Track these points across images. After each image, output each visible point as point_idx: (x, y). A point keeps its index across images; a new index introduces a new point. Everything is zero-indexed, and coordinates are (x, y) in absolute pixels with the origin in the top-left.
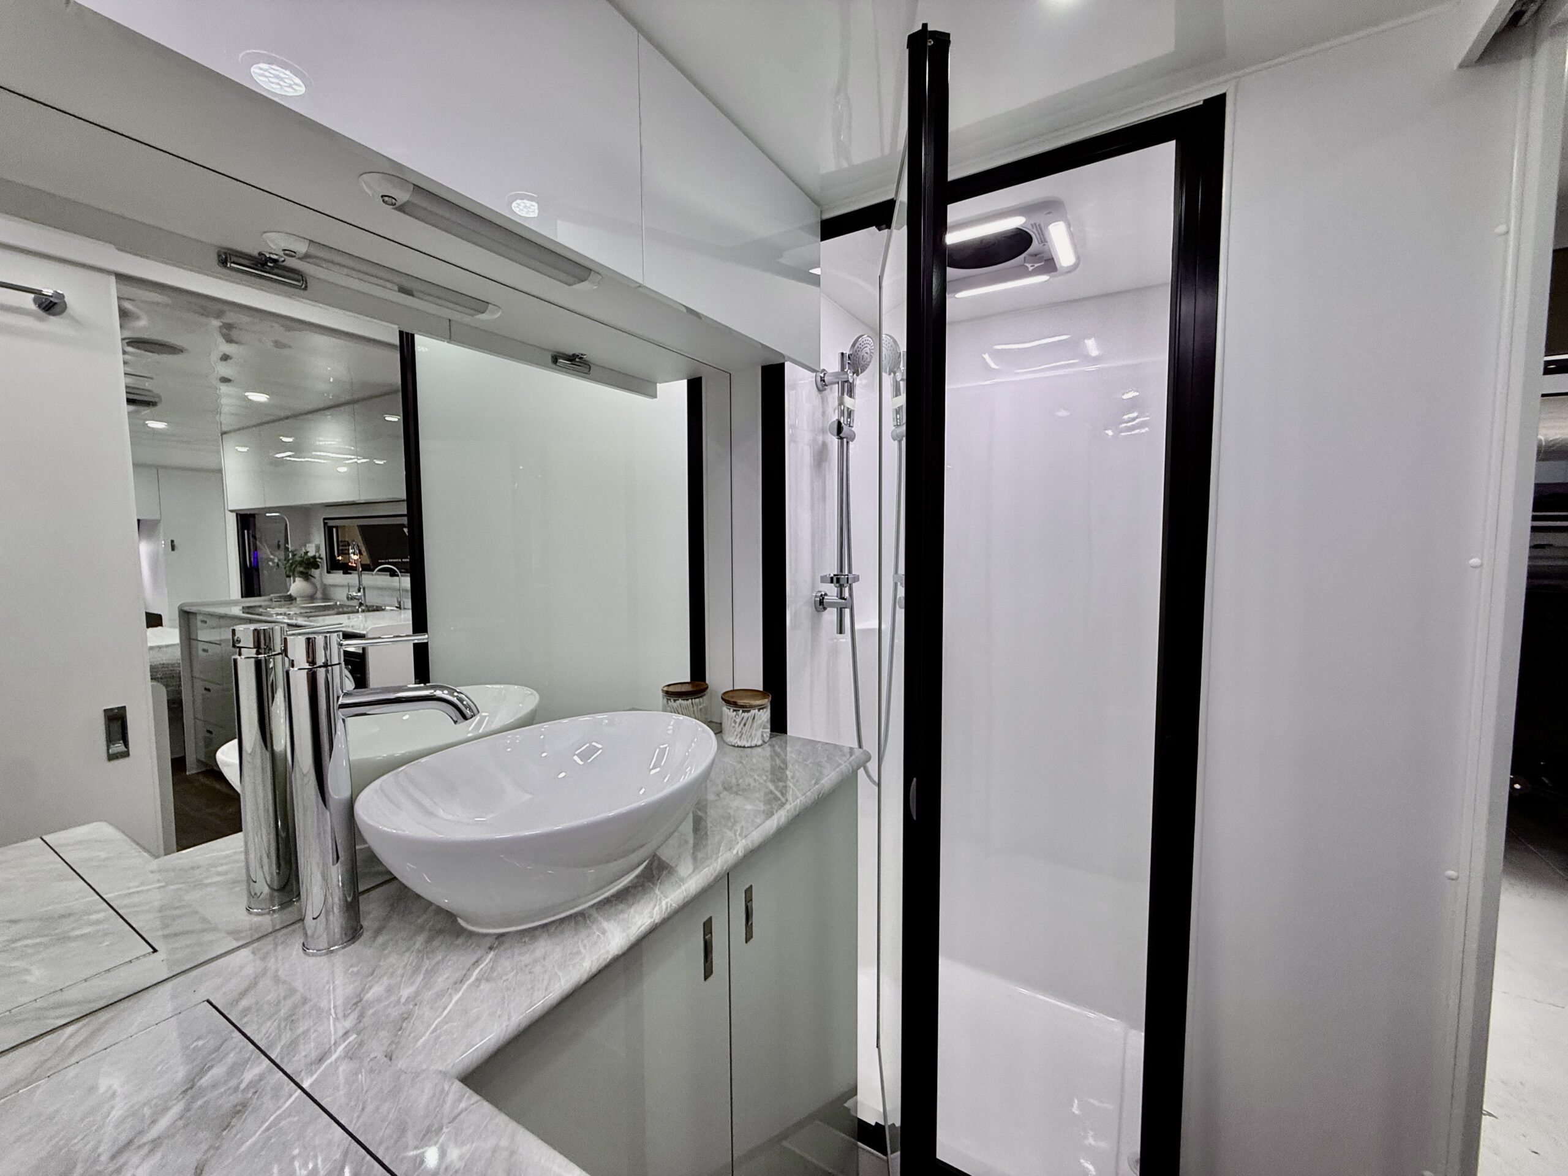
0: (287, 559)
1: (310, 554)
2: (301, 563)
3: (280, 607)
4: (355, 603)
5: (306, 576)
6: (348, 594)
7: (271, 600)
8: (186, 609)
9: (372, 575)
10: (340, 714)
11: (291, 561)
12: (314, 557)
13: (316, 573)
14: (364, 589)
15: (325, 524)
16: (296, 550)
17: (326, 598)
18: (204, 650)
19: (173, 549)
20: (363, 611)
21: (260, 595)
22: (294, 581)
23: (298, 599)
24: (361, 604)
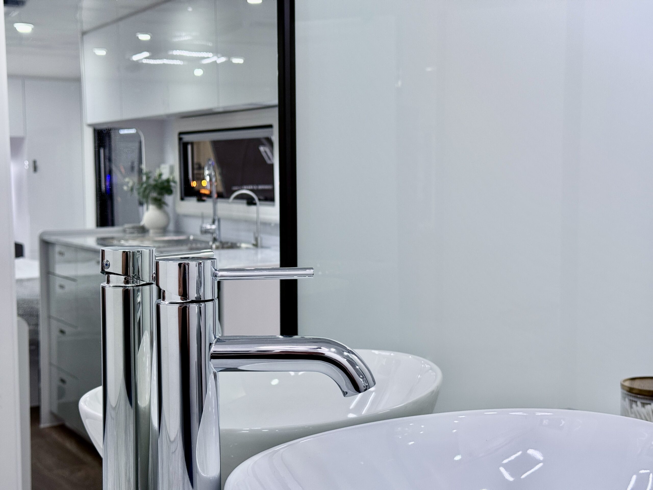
0: (141, 183)
1: (165, 177)
2: (155, 187)
3: (134, 239)
4: (208, 237)
5: (159, 203)
6: (201, 227)
7: (124, 231)
8: (47, 238)
9: (228, 202)
10: (212, 366)
11: (145, 186)
12: (168, 181)
13: (168, 199)
14: (219, 221)
15: (180, 139)
16: (150, 172)
17: (178, 231)
18: (62, 287)
19: (35, 169)
20: (217, 248)
21: (113, 225)
22: (147, 209)
23: (151, 231)
24: (215, 240)
